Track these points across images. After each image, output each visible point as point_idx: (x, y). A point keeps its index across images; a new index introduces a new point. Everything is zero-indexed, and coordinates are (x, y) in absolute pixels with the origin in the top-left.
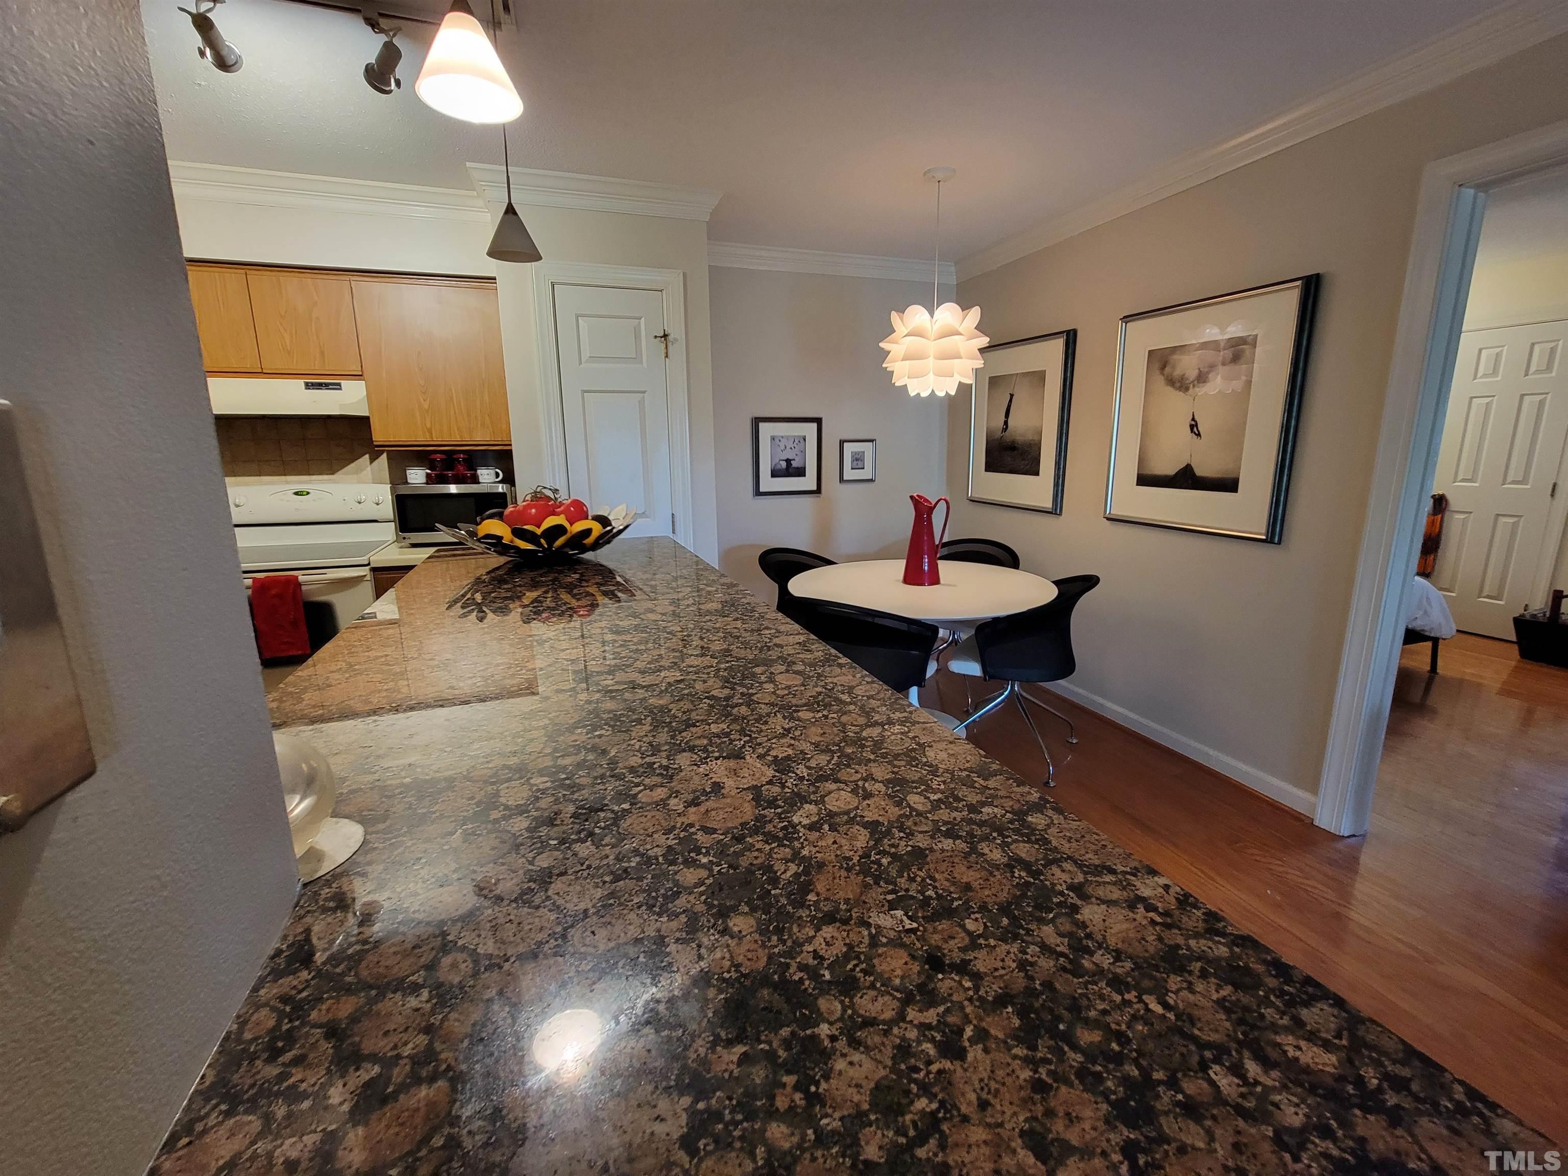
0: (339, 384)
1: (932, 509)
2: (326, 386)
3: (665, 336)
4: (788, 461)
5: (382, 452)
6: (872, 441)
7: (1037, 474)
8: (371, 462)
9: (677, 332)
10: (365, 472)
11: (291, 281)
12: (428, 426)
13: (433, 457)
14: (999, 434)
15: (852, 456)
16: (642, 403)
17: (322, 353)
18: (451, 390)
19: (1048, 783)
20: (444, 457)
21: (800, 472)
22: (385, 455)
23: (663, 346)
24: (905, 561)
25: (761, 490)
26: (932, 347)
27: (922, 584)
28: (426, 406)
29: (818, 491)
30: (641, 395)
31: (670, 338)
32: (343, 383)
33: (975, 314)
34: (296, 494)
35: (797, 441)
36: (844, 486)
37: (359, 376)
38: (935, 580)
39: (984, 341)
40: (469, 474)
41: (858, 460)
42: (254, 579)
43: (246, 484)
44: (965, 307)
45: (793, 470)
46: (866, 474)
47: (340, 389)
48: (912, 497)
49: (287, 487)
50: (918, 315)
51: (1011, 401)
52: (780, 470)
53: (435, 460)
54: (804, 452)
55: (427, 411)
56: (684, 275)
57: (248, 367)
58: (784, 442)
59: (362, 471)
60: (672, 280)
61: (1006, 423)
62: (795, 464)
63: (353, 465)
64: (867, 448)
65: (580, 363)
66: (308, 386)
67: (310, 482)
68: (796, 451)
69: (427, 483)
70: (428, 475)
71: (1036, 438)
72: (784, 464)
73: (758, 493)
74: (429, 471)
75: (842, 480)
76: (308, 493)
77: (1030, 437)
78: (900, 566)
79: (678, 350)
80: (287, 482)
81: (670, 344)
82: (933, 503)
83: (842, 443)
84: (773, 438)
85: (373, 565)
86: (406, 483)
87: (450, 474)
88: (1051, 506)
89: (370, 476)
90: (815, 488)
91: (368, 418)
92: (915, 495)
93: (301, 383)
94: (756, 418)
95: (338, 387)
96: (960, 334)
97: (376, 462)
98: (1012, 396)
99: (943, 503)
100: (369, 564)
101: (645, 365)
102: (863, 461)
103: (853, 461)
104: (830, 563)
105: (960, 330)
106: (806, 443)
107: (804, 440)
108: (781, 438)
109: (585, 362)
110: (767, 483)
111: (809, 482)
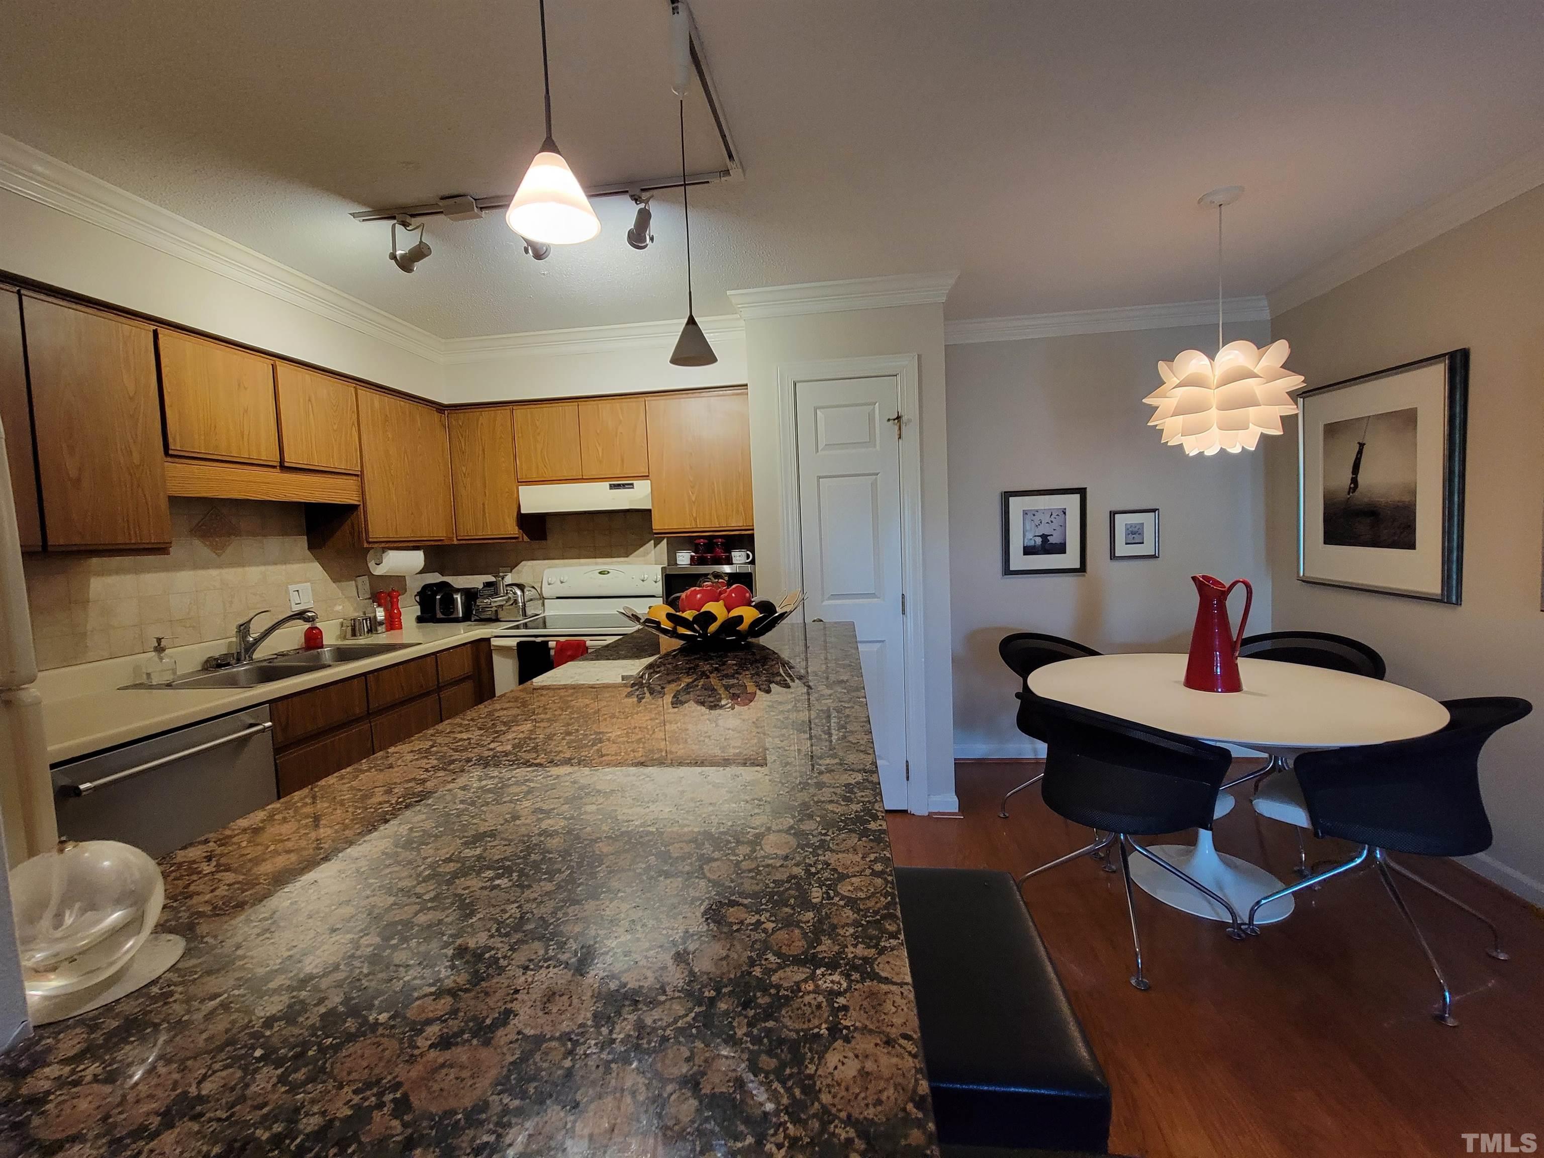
0: (632, 484)
1: (1224, 594)
2: (623, 486)
3: (899, 418)
4: (1044, 537)
5: (663, 538)
6: (1154, 511)
7: (1411, 546)
8: (655, 547)
9: (910, 413)
10: (650, 555)
11: (605, 405)
12: (696, 515)
13: (697, 541)
14: (1343, 495)
15: (1127, 529)
16: (874, 485)
17: (622, 461)
18: (713, 484)
19: (1443, 1018)
20: (706, 541)
21: (1061, 549)
22: (665, 540)
23: (897, 428)
24: (1187, 656)
25: (1011, 568)
26: (1214, 396)
27: (1211, 689)
28: (693, 499)
29: (1083, 569)
30: (874, 477)
31: (904, 419)
32: (635, 482)
33: (1280, 350)
34: (601, 573)
35: (1054, 515)
36: (1116, 564)
37: (646, 477)
38: (1232, 684)
39: (1296, 381)
40: (724, 555)
41: (1135, 535)
42: (557, 642)
43: (571, 565)
44: (1261, 343)
45: (1048, 547)
46: (1147, 549)
47: (633, 488)
48: (1194, 578)
50: (1194, 361)
51: (1360, 452)
52: (1034, 547)
53: (699, 544)
54: (1064, 526)
55: (694, 503)
56: (919, 357)
57: (574, 475)
58: (1039, 516)
59: (648, 554)
60: (907, 364)
61: (1354, 481)
62: (1052, 540)
63: (641, 549)
64: (1147, 519)
65: (817, 451)
66: (613, 487)
67: (611, 563)
68: (1055, 525)
69: (691, 564)
70: (692, 557)
71: (1406, 498)
72: (1039, 541)
73: (1007, 571)
74: (693, 554)
75: (1113, 557)
76: (608, 572)
77: (1396, 496)
78: (1180, 663)
79: (911, 432)
80: (597, 564)
81: (903, 427)
82: (1227, 586)
83: (1113, 514)
84: (1025, 513)
86: (676, 564)
87: (709, 556)
88: (1439, 591)
89: (653, 559)
90: (1078, 566)
91: (650, 511)
92: (1197, 576)
93: (606, 485)
94: (1005, 492)
95: (631, 486)
96: (1258, 376)
97: (659, 546)
98: (1362, 445)
99: (1241, 588)
101: (878, 447)
102: (1141, 534)
103: (1127, 535)
104: (1093, 653)
105: (1258, 371)
106: (1067, 517)
107: (1065, 513)
108: (1036, 513)
109: (822, 450)
110: (1018, 561)
111: (1071, 559)
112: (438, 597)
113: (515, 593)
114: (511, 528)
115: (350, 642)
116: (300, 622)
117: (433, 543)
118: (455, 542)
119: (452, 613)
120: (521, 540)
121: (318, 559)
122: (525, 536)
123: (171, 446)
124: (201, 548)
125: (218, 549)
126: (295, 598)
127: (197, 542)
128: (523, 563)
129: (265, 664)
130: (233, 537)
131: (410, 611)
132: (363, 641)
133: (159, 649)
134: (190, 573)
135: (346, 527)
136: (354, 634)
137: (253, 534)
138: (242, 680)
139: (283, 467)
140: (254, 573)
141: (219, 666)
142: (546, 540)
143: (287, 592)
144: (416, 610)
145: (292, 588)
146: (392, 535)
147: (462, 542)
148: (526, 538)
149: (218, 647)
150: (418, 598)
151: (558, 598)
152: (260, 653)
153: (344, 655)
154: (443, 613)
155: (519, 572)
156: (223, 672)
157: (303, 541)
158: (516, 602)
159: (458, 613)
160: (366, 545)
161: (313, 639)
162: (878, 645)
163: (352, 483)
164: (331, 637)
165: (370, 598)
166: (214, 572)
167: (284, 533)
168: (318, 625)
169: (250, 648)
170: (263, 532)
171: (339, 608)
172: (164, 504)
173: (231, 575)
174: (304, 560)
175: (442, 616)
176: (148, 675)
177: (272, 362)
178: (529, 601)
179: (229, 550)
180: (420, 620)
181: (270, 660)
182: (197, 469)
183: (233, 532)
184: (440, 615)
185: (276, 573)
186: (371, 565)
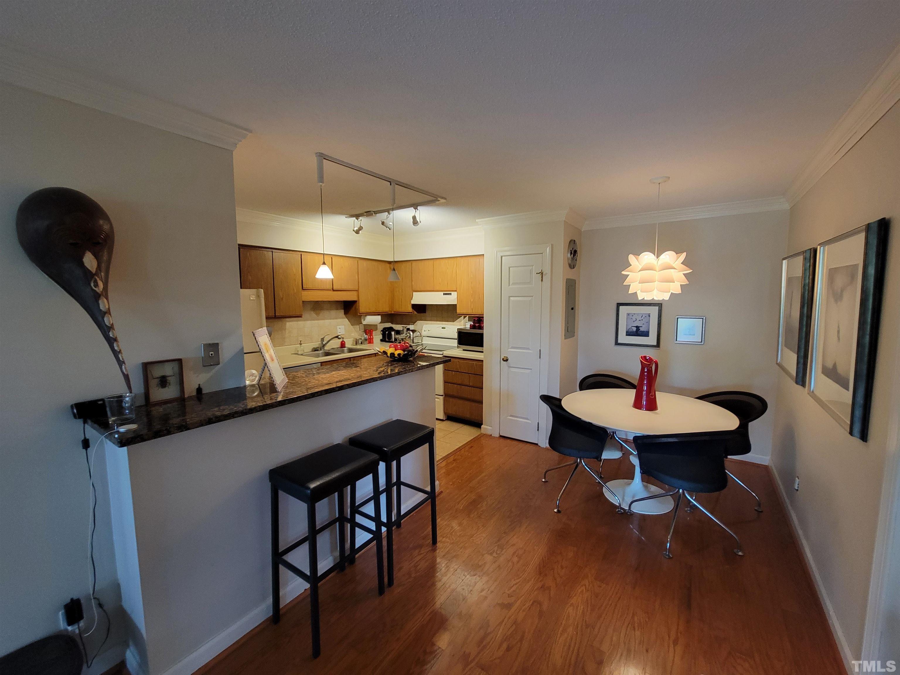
0: (451, 294)
2: (448, 294)
3: (542, 272)
4: (637, 327)
5: (461, 316)
6: (702, 318)
8: (455, 319)
9: (547, 270)
10: (462, 322)
11: (443, 261)
12: (472, 307)
15: (684, 327)
16: (531, 301)
17: (448, 284)
20: (477, 319)
21: (646, 334)
23: (541, 277)
25: (619, 342)
27: (641, 409)
28: (472, 301)
29: (658, 345)
30: (531, 298)
31: (544, 273)
32: (452, 293)
34: (442, 328)
35: (644, 317)
36: (677, 344)
37: (456, 291)
38: (651, 408)
43: (434, 324)
45: (638, 332)
46: (696, 338)
49: (439, 326)
52: (631, 332)
53: (475, 319)
54: (648, 322)
56: (552, 246)
58: (635, 317)
59: (454, 322)
60: (547, 249)
62: (642, 329)
65: (509, 285)
66: (444, 294)
67: (448, 324)
68: (644, 322)
69: (469, 328)
70: (470, 325)
72: (634, 329)
73: (617, 343)
74: (472, 323)
76: (445, 328)
79: (547, 279)
80: (441, 324)
81: (544, 276)
83: (677, 318)
84: (628, 314)
85: (444, 355)
86: (466, 327)
87: (476, 325)
88: (795, 378)
89: (455, 325)
90: (655, 344)
91: (456, 305)
93: (442, 293)
94: (618, 303)
95: (450, 294)
96: (674, 268)
97: (457, 319)
100: (443, 354)
101: (533, 285)
105: (674, 265)
106: (651, 318)
107: (649, 316)
108: (634, 315)
109: (511, 285)
110: (623, 338)
111: (652, 340)
112: (387, 333)
113: (410, 334)
114: (410, 309)
115: (355, 347)
116: (337, 339)
117: (384, 313)
118: (393, 313)
119: (391, 339)
120: (413, 313)
121: (347, 318)
122: (415, 312)
123: (304, 287)
124: (313, 314)
125: (317, 314)
126: (339, 330)
127: (312, 312)
128: (418, 321)
129: (327, 351)
130: (322, 311)
131: (377, 336)
132: (358, 347)
133: (301, 344)
134: (310, 322)
135: (353, 308)
136: (356, 344)
137: (327, 309)
138: (320, 355)
139: (333, 290)
140: (327, 322)
141: (315, 350)
142: (426, 313)
143: (337, 328)
144: (381, 337)
145: (338, 327)
146: (368, 311)
147: (395, 313)
148: (415, 313)
149: (317, 344)
150: (382, 332)
151: (427, 337)
152: (327, 348)
153: (351, 350)
154: (388, 339)
155: (416, 325)
156: (317, 352)
157: (342, 311)
158: (410, 337)
159: (392, 339)
160: (359, 314)
161: (343, 345)
162: (530, 370)
163: (355, 293)
164: (349, 344)
165: (364, 332)
166: (316, 321)
167: (337, 309)
168: (344, 340)
169: (324, 346)
170: (330, 309)
171: (353, 334)
172: (301, 303)
173: (321, 322)
174: (343, 318)
175: (388, 340)
176: (298, 351)
177: (331, 257)
178: (415, 337)
179: (321, 314)
180: (381, 340)
181: (329, 350)
182: (310, 292)
183: (322, 309)
184: (387, 340)
185: (333, 322)
186: (362, 320)
